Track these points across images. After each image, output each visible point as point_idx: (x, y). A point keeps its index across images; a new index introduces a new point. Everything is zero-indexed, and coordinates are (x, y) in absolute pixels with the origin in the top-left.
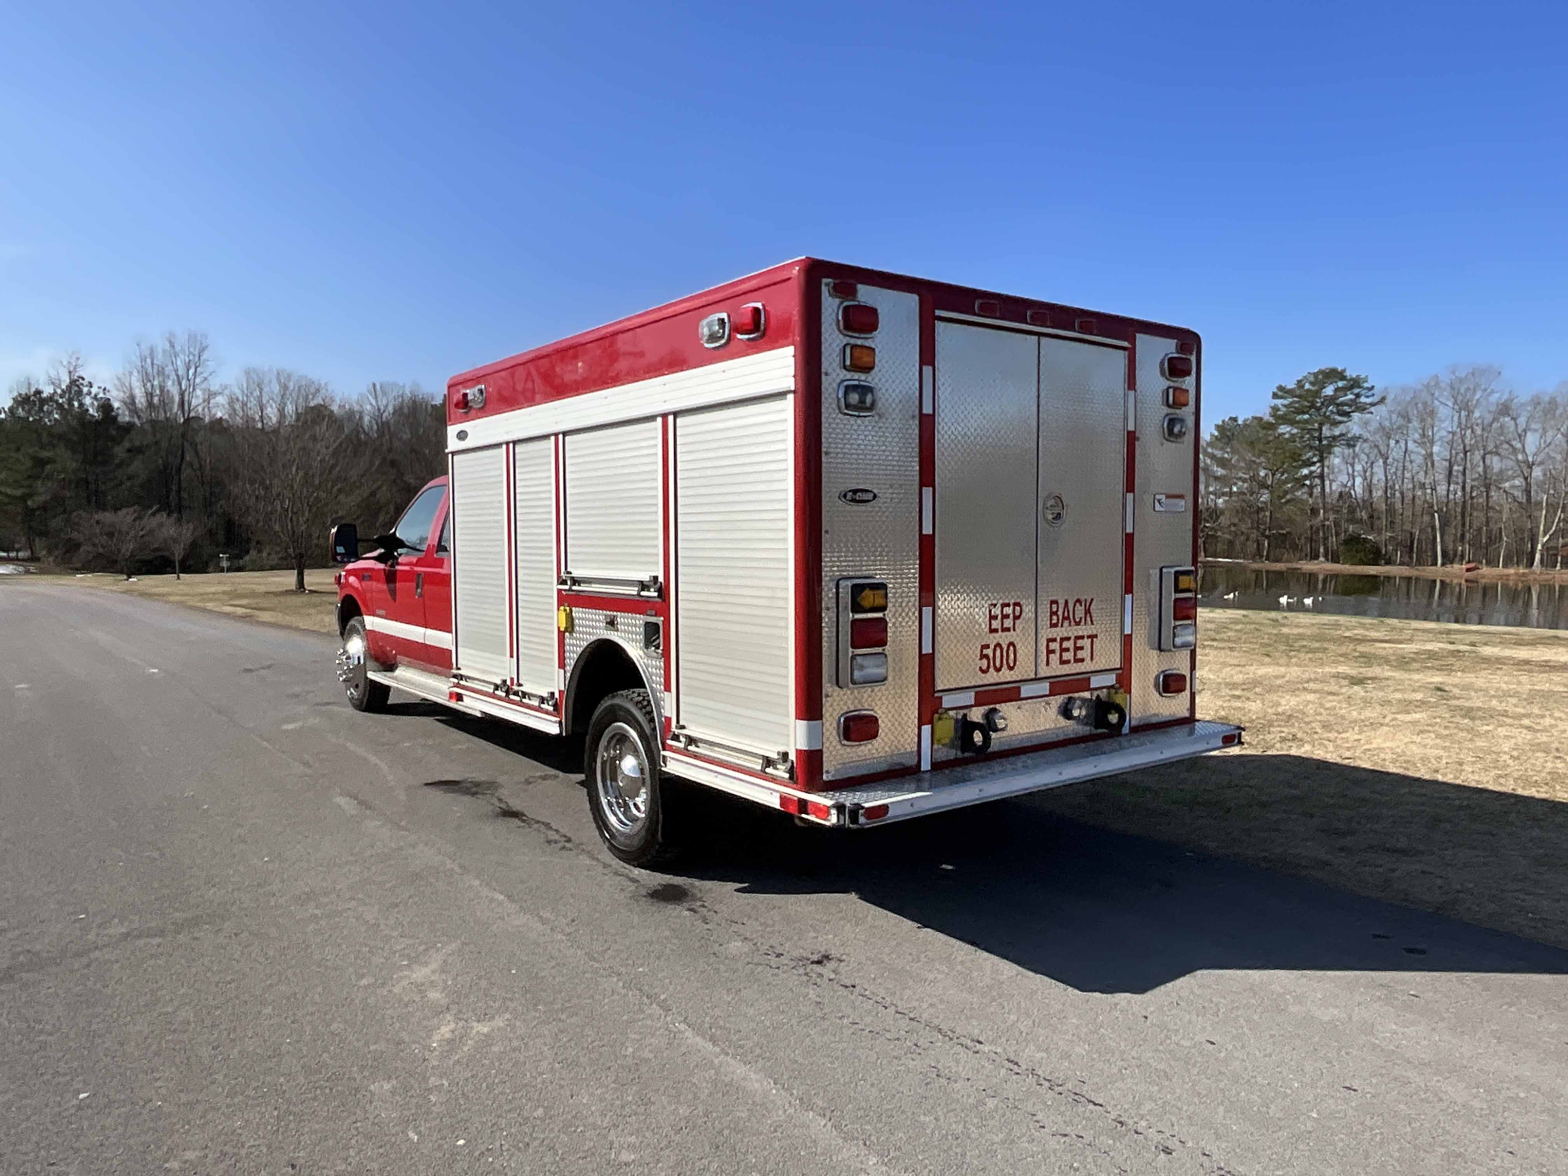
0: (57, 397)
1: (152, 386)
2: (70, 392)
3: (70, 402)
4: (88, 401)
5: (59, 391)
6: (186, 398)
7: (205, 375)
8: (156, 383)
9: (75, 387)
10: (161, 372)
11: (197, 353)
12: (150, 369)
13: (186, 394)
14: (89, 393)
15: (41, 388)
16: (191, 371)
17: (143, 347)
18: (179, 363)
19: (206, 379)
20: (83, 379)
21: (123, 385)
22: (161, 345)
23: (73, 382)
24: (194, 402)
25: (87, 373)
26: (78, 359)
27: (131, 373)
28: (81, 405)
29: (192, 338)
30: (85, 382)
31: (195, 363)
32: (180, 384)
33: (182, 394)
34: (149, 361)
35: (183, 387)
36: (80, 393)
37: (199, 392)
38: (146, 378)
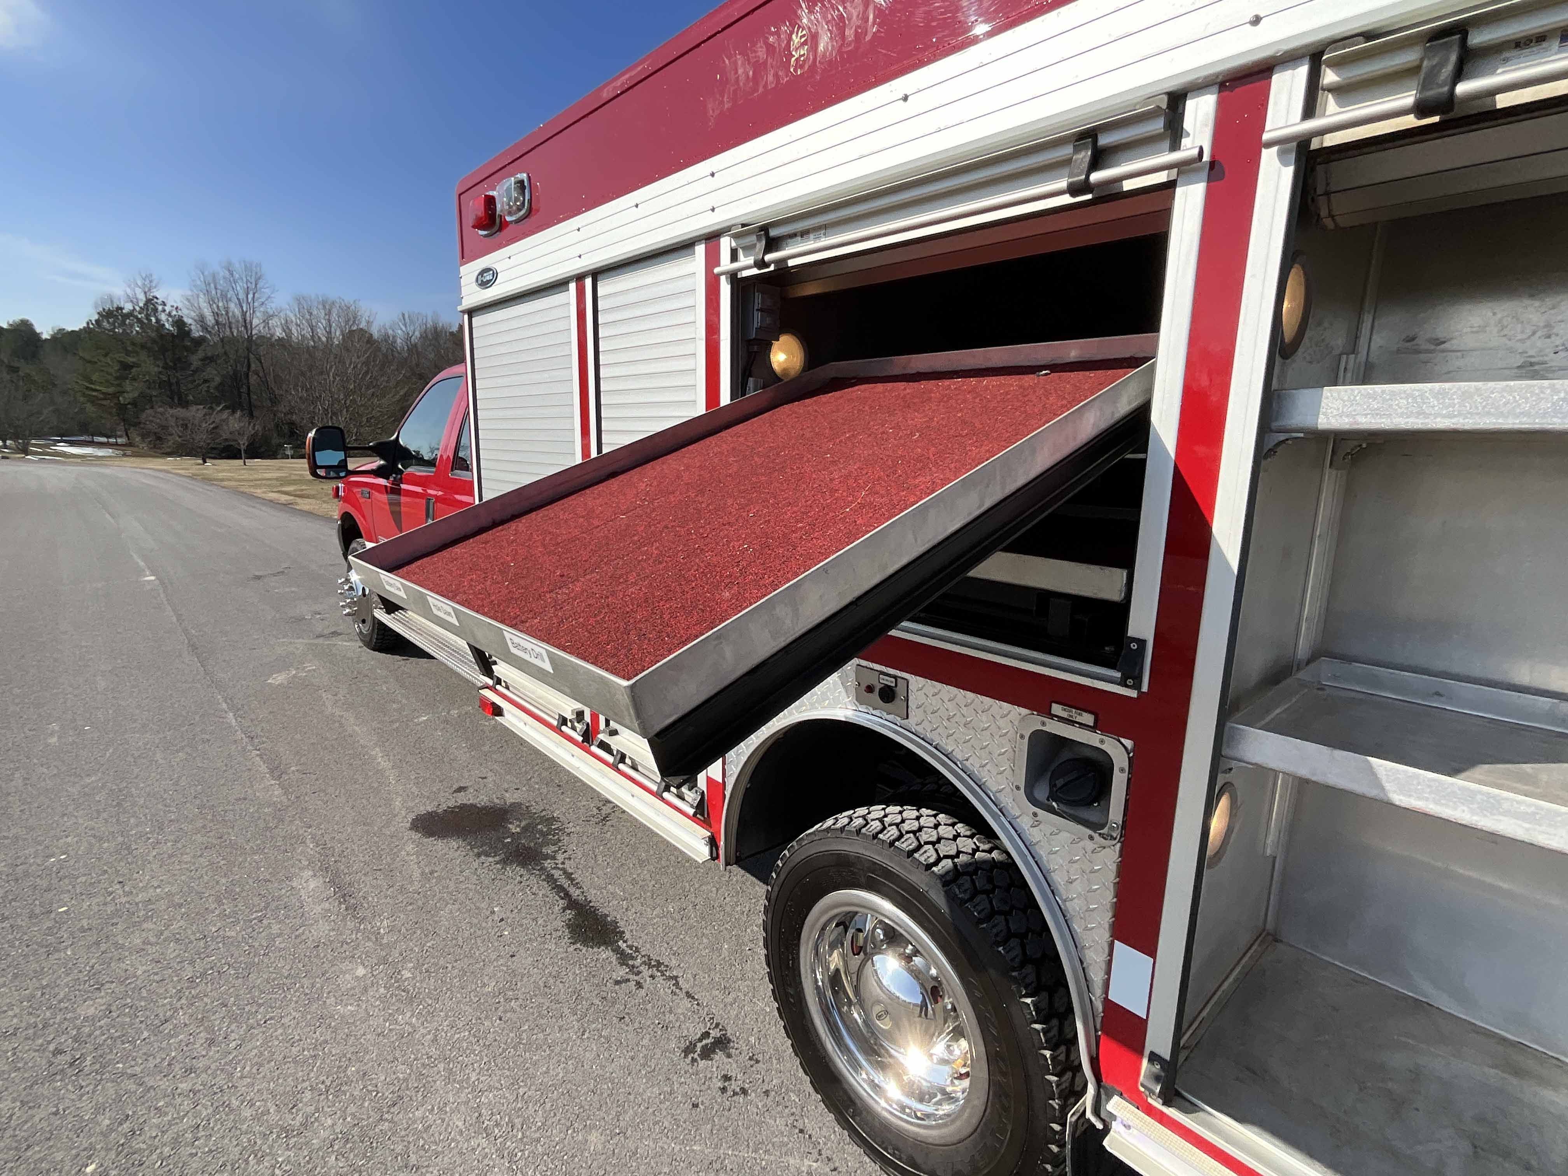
0: (136, 314)
1: (218, 307)
2: (148, 310)
3: (148, 317)
4: (163, 317)
5: (138, 309)
6: (248, 319)
7: (262, 300)
8: (220, 304)
9: (151, 304)
10: (224, 296)
11: (253, 281)
12: (214, 292)
13: (248, 314)
14: (164, 311)
15: (122, 305)
16: (250, 296)
17: (206, 273)
18: (238, 288)
19: (263, 303)
20: (157, 298)
21: (192, 305)
22: (223, 273)
23: (149, 301)
24: (255, 322)
25: (160, 294)
26: (151, 282)
27: (198, 296)
28: (158, 321)
29: (248, 268)
30: (159, 301)
31: (253, 288)
32: (242, 307)
33: (244, 314)
34: (212, 286)
35: (245, 309)
36: (156, 310)
37: (258, 314)
38: (211, 302)
